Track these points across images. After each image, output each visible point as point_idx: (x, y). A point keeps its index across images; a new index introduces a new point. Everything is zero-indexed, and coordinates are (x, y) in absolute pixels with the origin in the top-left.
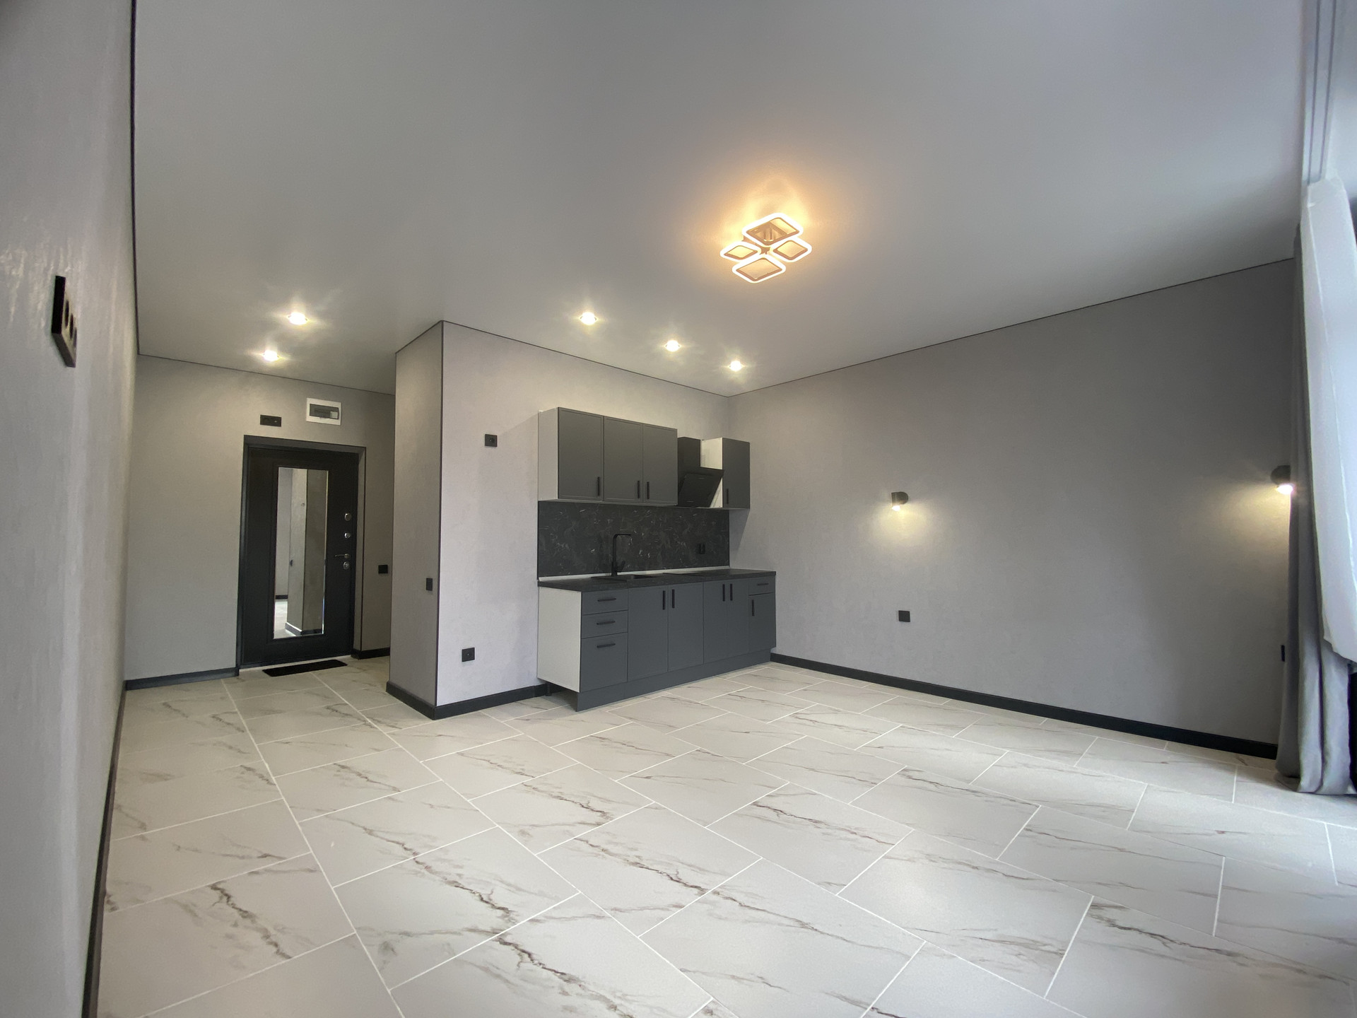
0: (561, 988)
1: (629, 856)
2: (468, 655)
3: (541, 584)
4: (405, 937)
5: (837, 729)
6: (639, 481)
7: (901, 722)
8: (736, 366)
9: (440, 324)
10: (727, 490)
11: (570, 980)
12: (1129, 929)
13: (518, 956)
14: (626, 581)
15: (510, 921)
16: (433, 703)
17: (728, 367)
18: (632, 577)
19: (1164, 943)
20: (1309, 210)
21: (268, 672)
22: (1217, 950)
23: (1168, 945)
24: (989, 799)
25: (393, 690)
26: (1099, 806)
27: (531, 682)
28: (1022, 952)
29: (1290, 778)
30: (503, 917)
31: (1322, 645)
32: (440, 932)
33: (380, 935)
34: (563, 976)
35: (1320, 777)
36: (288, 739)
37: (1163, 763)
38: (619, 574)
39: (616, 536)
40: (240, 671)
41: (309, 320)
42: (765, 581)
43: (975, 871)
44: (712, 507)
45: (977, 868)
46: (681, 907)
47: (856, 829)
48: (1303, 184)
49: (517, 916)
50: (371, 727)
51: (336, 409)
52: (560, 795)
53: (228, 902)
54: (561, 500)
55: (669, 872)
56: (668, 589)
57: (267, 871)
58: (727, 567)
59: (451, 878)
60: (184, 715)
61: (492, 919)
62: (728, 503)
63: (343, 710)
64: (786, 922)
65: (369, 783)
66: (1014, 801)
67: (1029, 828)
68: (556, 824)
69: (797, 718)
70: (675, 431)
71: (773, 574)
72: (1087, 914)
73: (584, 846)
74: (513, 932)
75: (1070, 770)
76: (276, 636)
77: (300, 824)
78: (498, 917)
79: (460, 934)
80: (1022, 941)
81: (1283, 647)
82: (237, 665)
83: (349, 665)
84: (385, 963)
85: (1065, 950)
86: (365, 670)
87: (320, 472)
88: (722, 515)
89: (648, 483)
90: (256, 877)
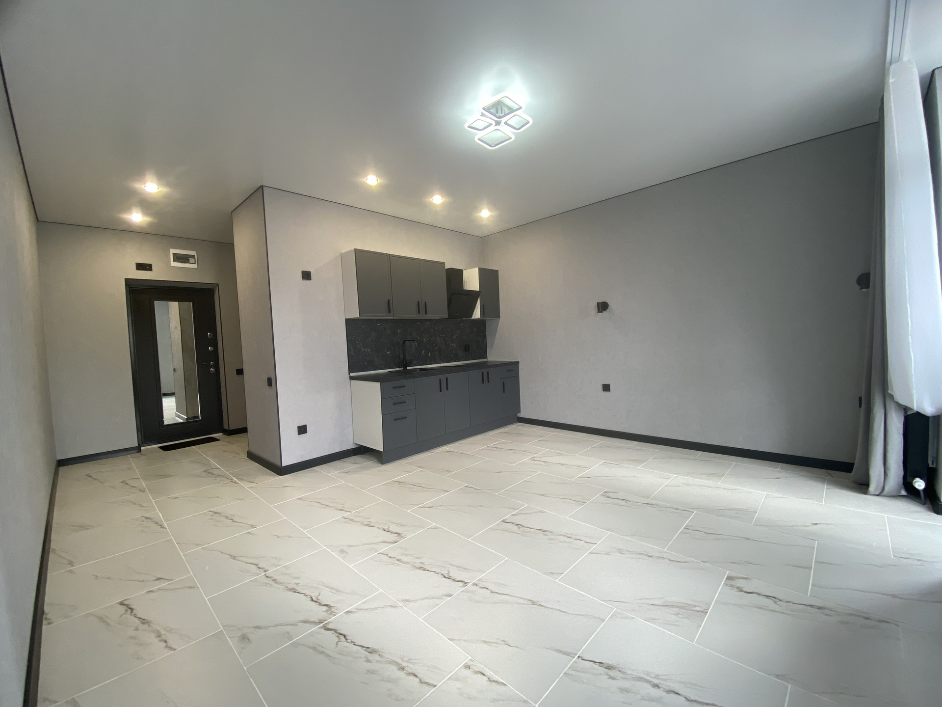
0: (366, 657)
1: (416, 563)
2: (302, 430)
3: (352, 378)
4: (257, 629)
5: (560, 466)
6: (418, 302)
7: (604, 460)
8: (485, 214)
9: (261, 189)
10: (483, 305)
11: (372, 651)
12: (752, 593)
13: (337, 638)
14: (412, 374)
15: (332, 614)
16: (280, 465)
17: (480, 214)
18: (418, 370)
19: (775, 602)
20: (891, 84)
21: (162, 448)
22: (810, 606)
23: (778, 603)
24: (661, 509)
25: (252, 456)
26: (733, 510)
27: (349, 446)
28: (680, 612)
29: (862, 486)
30: (327, 611)
31: (886, 396)
32: (282, 625)
33: (239, 629)
34: (368, 649)
35: (882, 485)
36: (176, 495)
37: (777, 478)
38: (408, 368)
39: (405, 341)
40: (142, 448)
41: (160, 189)
42: (512, 368)
43: (650, 558)
44: (473, 318)
45: (651, 556)
46: (450, 596)
47: (571, 534)
48: (887, 65)
49: (336, 609)
50: (236, 482)
51: (193, 257)
52: (368, 523)
53: (131, 613)
54: (362, 317)
55: (442, 572)
56: (443, 377)
57: (159, 589)
58: (485, 360)
59: (290, 586)
60: (101, 482)
61: (319, 612)
62: (484, 315)
63: (216, 472)
64: (521, 601)
65: (235, 523)
66: (677, 509)
67: (686, 527)
68: (366, 544)
69: (534, 460)
70: (443, 264)
71: (518, 363)
72: (724, 583)
73: (385, 558)
74: (333, 621)
75: (715, 486)
76: (166, 423)
77: (184, 555)
78: (324, 611)
79: (296, 625)
80: (680, 605)
81: (860, 399)
82: (139, 444)
83: (221, 440)
84: (243, 649)
85: (708, 610)
86: (232, 443)
87: (187, 303)
88: (481, 323)
89: (425, 302)
90: (152, 594)
